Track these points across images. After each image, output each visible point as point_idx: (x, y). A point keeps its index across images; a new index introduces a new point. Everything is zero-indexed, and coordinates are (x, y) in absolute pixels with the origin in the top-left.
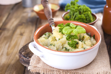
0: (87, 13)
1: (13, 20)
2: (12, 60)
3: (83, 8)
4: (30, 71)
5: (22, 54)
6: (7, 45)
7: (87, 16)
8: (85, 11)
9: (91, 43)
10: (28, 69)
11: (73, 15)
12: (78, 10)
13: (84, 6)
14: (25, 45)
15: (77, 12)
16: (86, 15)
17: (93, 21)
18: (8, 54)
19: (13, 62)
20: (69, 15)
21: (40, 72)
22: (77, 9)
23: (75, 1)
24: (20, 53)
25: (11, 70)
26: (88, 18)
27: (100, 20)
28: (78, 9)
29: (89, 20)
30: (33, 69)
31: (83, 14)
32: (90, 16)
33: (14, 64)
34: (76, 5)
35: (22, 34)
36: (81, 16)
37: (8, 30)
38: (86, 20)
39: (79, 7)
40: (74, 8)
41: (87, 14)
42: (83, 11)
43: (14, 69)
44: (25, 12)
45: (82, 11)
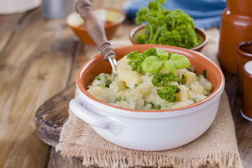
0: (184, 26)
1: (22, 46)
2: (22, 132)
3: (176, 16)
4: (61, 153)
5: (42, 118)
6: (10, 100)
7: (184, 34)
8: (181, 24)
9: (202, 88)
10: (57, 150)
11: (154, 32)
12: (165, 22)
13: (178, 12)
14: (48, 98)
15: (161, 25)
16: (182, 32)
17: (197, 44)
18: (11, 121)
19: (23, 137)
20: (146, 33)
21: (84, 155)
22: (163, 19)
23: (157, 1)
24: (38, 116)
25: (19, 154)
26: (187, 38)
27: (214, 43)
28: (165, 19)
29: (189, 43)
30: (67, 150)
31: (175, 29)
32: (190, 34)
33: (24, 142)
34: (159, 9)
35: (41, 77)
36: (171, 35)
37: (12, 69)
38: (183, 42)
39: (166, 14)
40: (156, 16)
41: (185, 29)
42: (176, 23)
43: (26, 152)
44: (49, 29)
45: (173, 24)
